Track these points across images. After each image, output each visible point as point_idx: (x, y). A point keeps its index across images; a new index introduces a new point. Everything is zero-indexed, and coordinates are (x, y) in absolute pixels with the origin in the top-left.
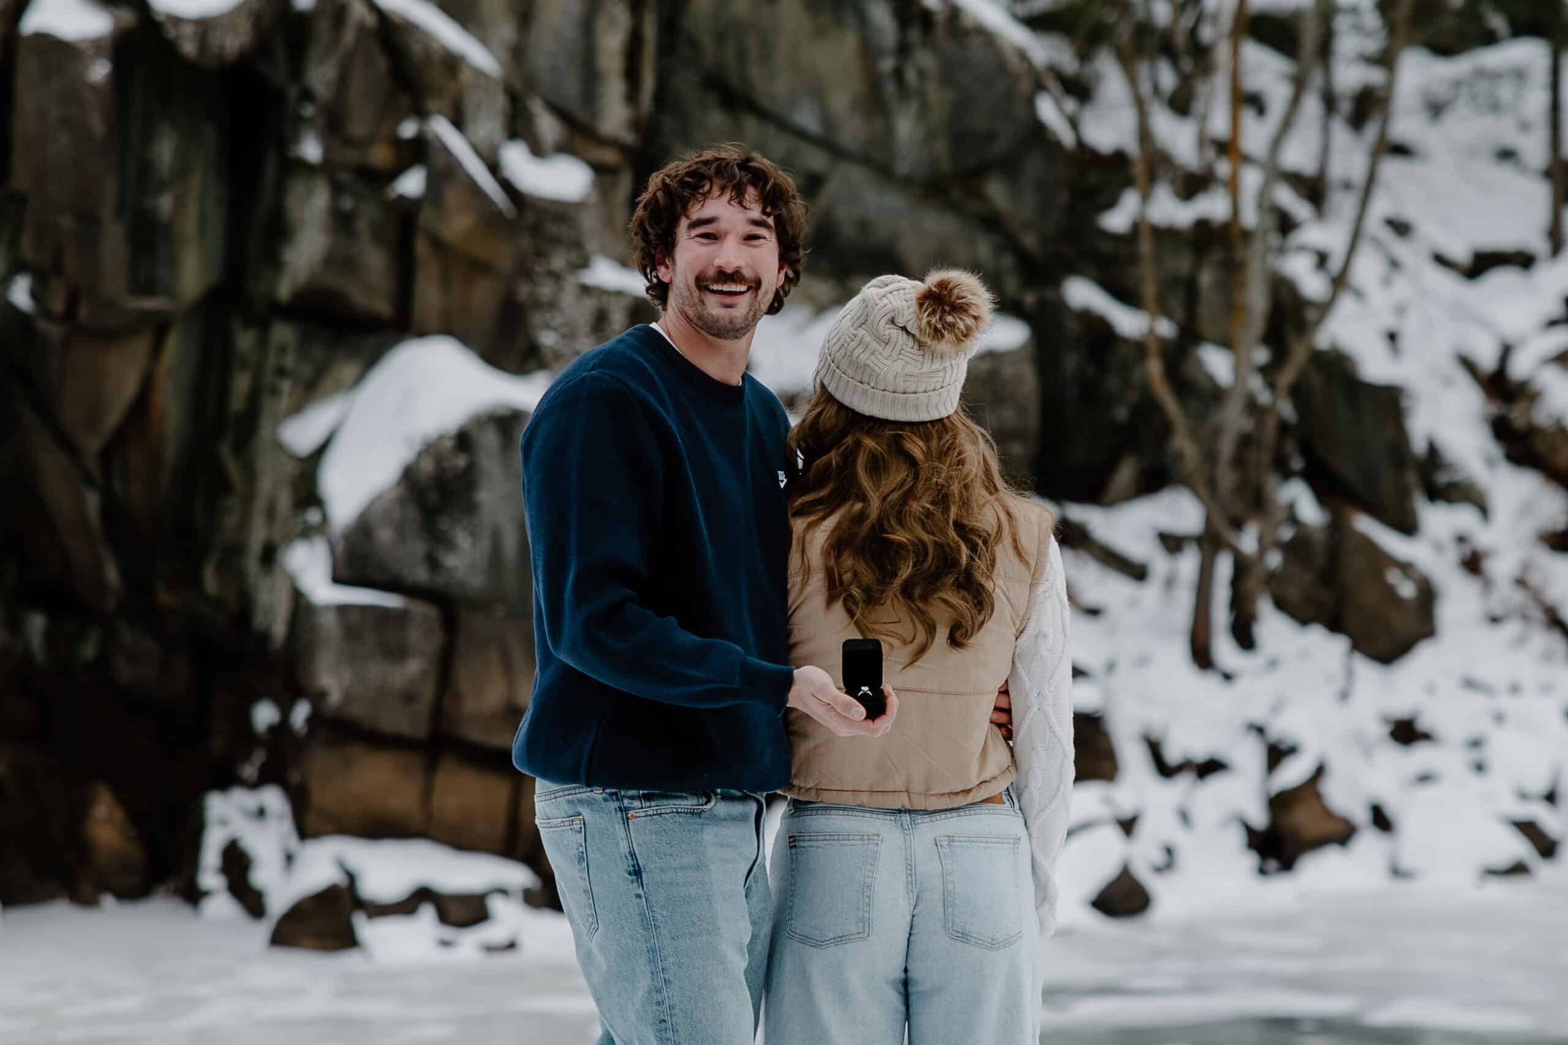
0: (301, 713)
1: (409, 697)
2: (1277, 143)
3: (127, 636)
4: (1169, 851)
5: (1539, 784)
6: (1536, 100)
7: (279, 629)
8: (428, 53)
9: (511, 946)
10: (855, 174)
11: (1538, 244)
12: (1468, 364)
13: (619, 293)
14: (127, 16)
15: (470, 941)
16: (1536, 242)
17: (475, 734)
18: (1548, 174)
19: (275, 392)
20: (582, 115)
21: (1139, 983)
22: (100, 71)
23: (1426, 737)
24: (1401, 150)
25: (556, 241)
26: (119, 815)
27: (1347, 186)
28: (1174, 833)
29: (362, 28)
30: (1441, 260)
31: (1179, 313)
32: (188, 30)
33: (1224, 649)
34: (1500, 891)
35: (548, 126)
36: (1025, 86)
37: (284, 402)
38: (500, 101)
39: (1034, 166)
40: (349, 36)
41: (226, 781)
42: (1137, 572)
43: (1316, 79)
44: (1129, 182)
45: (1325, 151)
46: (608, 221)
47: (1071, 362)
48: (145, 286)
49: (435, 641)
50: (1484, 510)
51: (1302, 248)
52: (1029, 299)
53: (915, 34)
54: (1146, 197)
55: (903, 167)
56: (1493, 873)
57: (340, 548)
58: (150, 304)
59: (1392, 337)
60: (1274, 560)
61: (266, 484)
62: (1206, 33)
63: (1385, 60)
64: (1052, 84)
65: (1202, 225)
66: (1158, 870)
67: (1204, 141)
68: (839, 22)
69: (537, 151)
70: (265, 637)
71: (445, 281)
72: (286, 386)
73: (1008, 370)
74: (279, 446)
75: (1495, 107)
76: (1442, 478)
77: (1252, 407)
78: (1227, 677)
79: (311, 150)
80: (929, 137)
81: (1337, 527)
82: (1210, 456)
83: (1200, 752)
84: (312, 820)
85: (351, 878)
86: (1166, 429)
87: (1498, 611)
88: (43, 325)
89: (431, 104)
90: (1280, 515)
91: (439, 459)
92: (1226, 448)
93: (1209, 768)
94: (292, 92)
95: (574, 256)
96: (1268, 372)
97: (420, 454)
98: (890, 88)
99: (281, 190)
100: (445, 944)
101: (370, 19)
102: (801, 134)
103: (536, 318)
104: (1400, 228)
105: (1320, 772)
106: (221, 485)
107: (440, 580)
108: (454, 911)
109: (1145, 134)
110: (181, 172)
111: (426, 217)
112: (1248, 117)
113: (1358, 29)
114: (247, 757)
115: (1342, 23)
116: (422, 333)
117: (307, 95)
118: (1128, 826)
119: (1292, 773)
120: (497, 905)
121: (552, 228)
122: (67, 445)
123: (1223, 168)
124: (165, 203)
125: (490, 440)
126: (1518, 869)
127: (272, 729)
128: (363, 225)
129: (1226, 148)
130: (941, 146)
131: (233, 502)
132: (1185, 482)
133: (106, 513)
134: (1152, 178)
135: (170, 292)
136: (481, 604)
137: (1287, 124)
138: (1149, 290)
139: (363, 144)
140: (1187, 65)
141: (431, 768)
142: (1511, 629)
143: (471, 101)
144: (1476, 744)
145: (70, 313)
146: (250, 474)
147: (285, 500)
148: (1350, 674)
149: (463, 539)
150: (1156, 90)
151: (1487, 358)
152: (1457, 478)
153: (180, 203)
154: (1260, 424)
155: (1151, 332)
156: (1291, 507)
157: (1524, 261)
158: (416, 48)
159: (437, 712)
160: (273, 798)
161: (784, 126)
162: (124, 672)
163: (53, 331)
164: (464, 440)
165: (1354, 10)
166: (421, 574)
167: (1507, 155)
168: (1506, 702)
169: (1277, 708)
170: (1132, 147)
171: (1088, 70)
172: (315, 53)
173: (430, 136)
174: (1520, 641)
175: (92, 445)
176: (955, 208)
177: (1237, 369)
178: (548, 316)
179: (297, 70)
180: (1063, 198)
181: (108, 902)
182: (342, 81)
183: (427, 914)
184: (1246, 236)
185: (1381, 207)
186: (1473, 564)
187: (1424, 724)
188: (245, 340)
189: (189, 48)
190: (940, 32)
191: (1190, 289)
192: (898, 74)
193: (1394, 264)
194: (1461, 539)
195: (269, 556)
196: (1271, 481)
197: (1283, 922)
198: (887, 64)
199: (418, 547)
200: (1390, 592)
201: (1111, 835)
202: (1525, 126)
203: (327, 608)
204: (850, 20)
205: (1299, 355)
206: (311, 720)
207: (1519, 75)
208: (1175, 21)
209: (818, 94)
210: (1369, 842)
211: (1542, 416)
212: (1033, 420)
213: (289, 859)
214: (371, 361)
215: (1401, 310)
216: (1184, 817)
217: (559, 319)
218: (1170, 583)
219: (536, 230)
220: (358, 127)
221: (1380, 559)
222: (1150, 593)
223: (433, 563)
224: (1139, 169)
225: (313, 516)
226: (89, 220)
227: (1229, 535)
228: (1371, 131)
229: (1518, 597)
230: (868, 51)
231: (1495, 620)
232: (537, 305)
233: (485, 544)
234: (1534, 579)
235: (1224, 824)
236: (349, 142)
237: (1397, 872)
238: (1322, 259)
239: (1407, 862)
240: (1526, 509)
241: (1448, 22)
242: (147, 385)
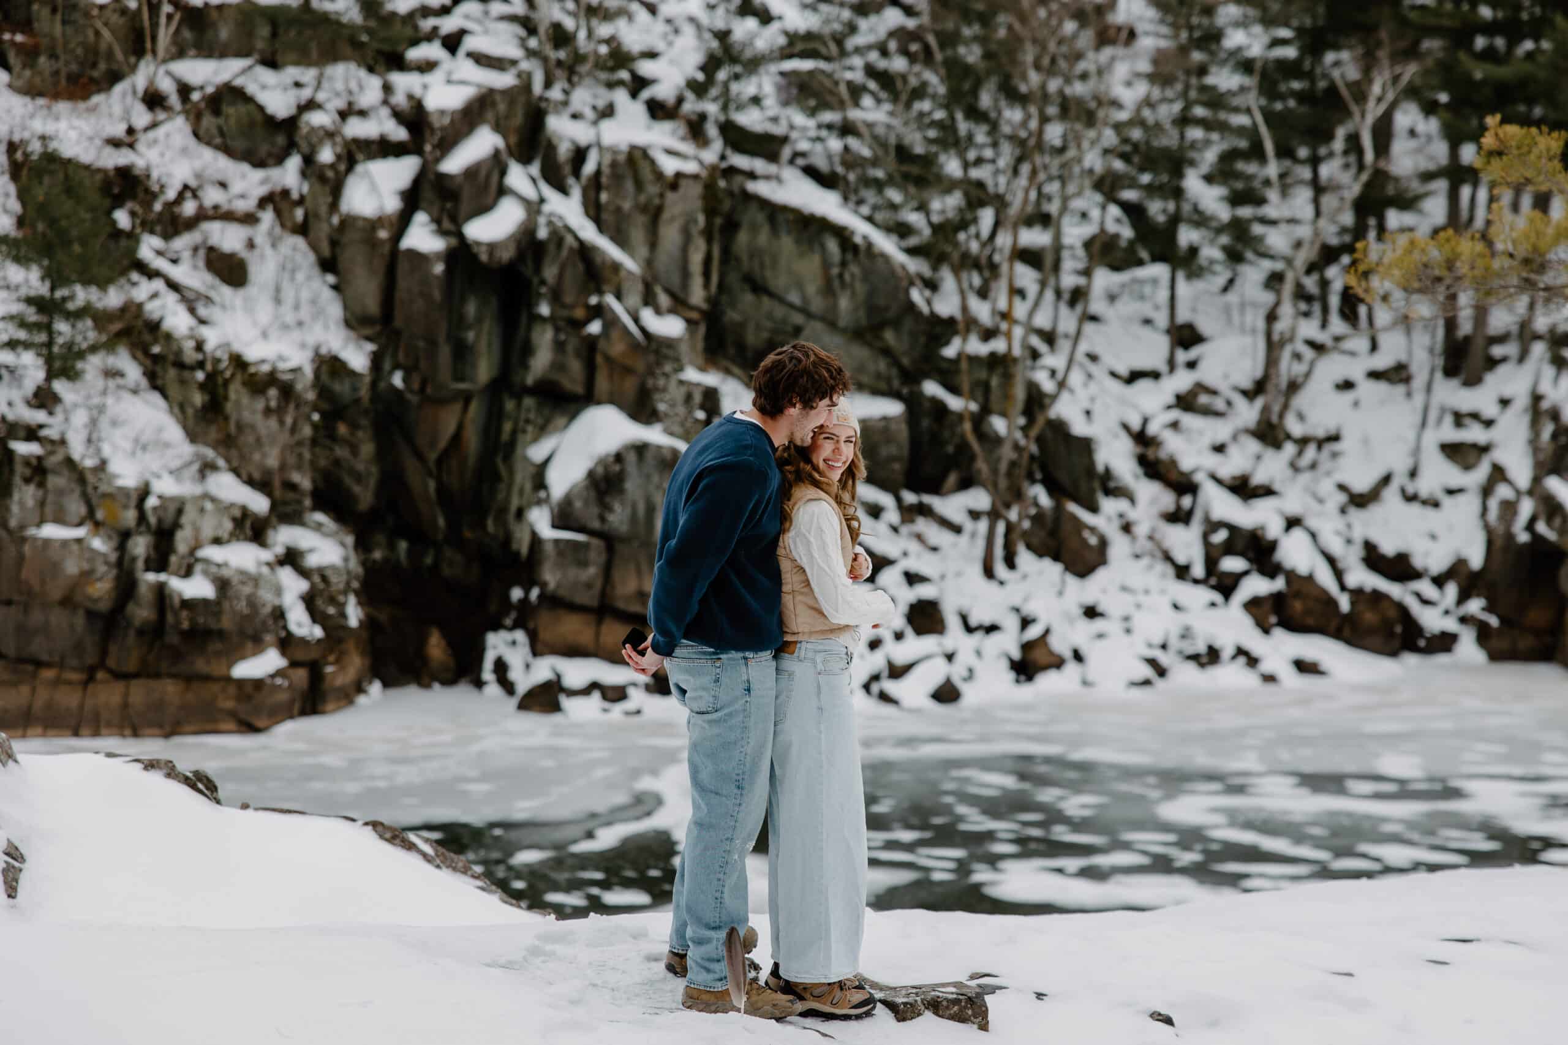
0: (535, 593)
1: (589, 586)
2: (1031, 314)
3: (448, 552)
4: (971, 670)
5: (1158, 640)
6: (1163, 294)
7: (524, 550)
8: (604, 263)
9: (638, 712)
10: (818, 326)
11: (1163, 367)
12: (1126, 427)
13: (698, 385)
14: (453, 241)
15: (618, 709)
16: (1161, 366)
17: (621, 605)
18: (1168, 332)
19: (524, 431)
20: (681, 295)
21: (957, 737)
22: (439, 268)
23: (1101, 615)
24: (1094, 318)
25: (666, 357)
26: (443, 643)
27: (1066, 336)
28: (973, 661)
29: (571, 249)
30: (1113, 374)
31: (981, 399)
32: (484, 249)
33: (1000, 569)
34: (1138, 693)
35: (664, 300)
36: (905, 283)
37: (529, 437)
38: (640, 287)
39: (908, 324)
40: (565, 253)
41: (497, 626)
42: (957, 529)
43: (1052, 281)
44: (956, 332)
45: (1056, 318)
46: (693, 347)
47: (925, 423)
48: (461, 379)
49: (603, 558)
50: (1132, 500)
51: (1043, 367)
52: (905, 391)
53: (849, 256)
54: (965, 340)
55: (842, 323)
56: (1134, 684)
57: (556, 510)
58: (462, 386)
59: (1088, 413)
60: (1026, 524)
61: (519, 478)
62: (997, 258)
63: (1087, 273)
64: (918, 282)
65: (993, 355)
66: (965, 680)
67: (994, 312)
68: (811, 249)
69: (658, 312)
70: (517, 554)
71: (611, 377)
72: (530, 428)
73: (893, 427)
74: (526, 459)
75: (1142, 298)
76: (1112, 484)
77: (1016, 447)
78: (1002, 583)
79: (544, 310)
80: (856, 309)
81: (1058, 508)
82: (995, 471)
83: (987, 620)
84: (539, 647)
85: (559, 676)
86: (972, 458)
87: (1138, 551)
88: (409, 396)
89: (605, 288)
90: (1031, 501)
91: (606, 467)
92: (1003, 467)
93: (992, 629)
94: (535, 280)
95: (676, 366)
96: (1025, 429)
97: (597, 464)
98: (836, 283)
99: (529, 329)
100: (605, 710)
101: (575, 245)
102: (791, 306)
103: (657, 396)
104: (1093, 358)
105: (1047, 632)
106: (496, 478)
107: (606, 527)
108: (610, 694)
109: (965, 308)
110: (479, 320)
111: (602, 344)
112: (1017, 301)
113: (1074, 257)
114: (507, 614)
115: (1065, 254)
116: (599, 403)
117: (543, 282)
118: (950, 657)
119: (1034, 632)
120: (632, 692)
121: (665, 351)
122: (420, 457)
123: (1004, 326)
124: (471, 336)
125: (631, 458)
126: (1147, 682)
127: (520, 601)
128: (570, 348)
129: (1005, 316)
130: (862, 314)
131: (502, 486)
132: (984, 485)
133: (439, 491)
134: (968, 330)
135: (472, 380)
136: (626, 540)
137: (1037, 304)
138: (966, 387)
139: (572, 307)
140: (987, 274)
141: (599, 622)
142: (1145, 561)
143: (626, 286)
144: (1126, 619)
145: (422, 390)
146: (511, 472)
147: (528, 486)
148: (1063, 582)
149: (617, 507)
150: (971, 286)
151: (1136, 424)
152: (1121, 484)
153: (478, 336)
154: (1020, 456)
155: (966, 408)
156: (1035, 499)
157: (1155, 375)
158: (598, 260)
159: (603, 594)
160: (520, 635)
161: (782, 301)
162: (446, 571)
163: (414, 399)
164: (619, 457)
165: (1071, 248)
166: (596, 524)
167: (1147, 322)
168: (1142, 598)
169: (1026, 599)
170: (957, 314)
171: (937, 275)
172: (547, 261)
173: (605, 304)
174: (1150, 567)
175: (433, 456)
176: (870, 345)
177: (1009, 427)
178: (662, 395)
179: (538, 269)
180: (922, 340)
181: (437, 686)
182: (561, 276)
183: (596, 695)
184: (1015, 360)
185: (1083, 347)
186: (1127, 528)
187: (1100, 609)
188: (510, 405)
189: (484, 257)
190: (862, 256)
191: (986, 387)
192: (841, 276)
193: (1090, 376)
194: (1121, 516)
195: (520, 514)
196: (1025, 484)
197: (1027, 707)
198: (835, 271)
199: (595, 510)
200: (1084, 542)
201: (941, 662)
202: (1157, 308)
203: (549, 540)
204: (817, 247)
205: (1040, 421)
206: (541, 597)
207: (1155, 281)
208: (981, 251)
209: (800, 286)
210: (1071, 667)
211: (1163, 454)
212: (905, 452)
213: (528, 666)
214: (573, 416)
215: (1092, 399)
216: (978, 653)
217: (667, 397)
218: (973, 535)
219: (657, 352)
220: (568, 299)
221: (1079, 525)
222: (963, 540)
223: (603, 519)
224: (961, 326)
225: (542, 494)
226: (433, 343)
227: (1003, 511)
228: (1079, 308)
229: (1149, 545)
230: (826, 265)
231: (1137, 556)
232: (657, 389)
233: (628, 511)
234: (1157, 536)
235: (998, 657)
236: (564, 306)
237: (1085, 683)
238: (1053, 373)
239: (1090, 677)
240: (1153, 501)
241: (1119, 254)
242: (460, 427)
